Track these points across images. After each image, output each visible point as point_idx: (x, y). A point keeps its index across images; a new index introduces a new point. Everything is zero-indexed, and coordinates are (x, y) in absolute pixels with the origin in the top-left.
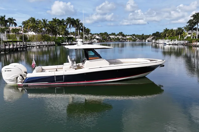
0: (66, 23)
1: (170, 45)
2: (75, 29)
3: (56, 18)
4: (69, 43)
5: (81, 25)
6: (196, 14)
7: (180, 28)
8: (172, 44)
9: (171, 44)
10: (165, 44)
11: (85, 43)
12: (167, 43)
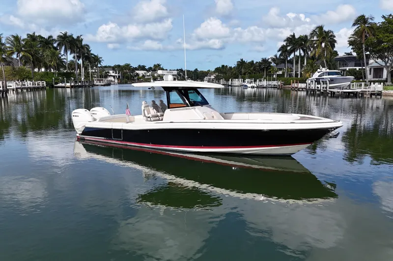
0: (58, 45)
1: (253, 87)
2: (73, 55)
3: (34, 33)
4: (71, 84)
5: (86, 48)
6: (291, 37)
7: (265, 59)
8: (257, 87)
10: (246, 86)
11: (97, 85)
12: (249, 85)
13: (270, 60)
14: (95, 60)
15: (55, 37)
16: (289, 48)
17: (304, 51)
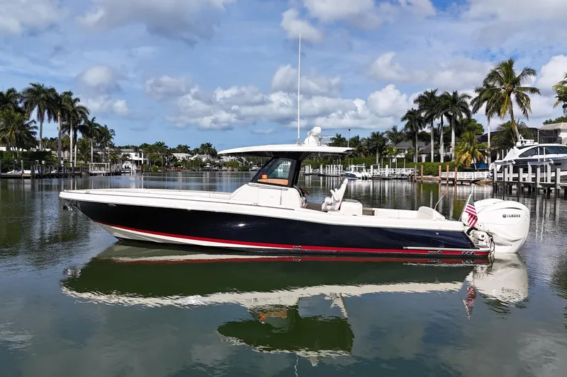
0: (26, 104)
1: (365, 178)
2: (58, 125)
4: (33, 172)
5: (81, 112)
6: (425, 95)
7: (378, 133)
8: (372, 178)
9: (370, 178)
10: (354, 176)
11: (95, 174)
12: (358, 175)
13: (385, 136)
14: (103, 135)
15: (19, 90)
16: (423, 114)
17: (449, 117)
